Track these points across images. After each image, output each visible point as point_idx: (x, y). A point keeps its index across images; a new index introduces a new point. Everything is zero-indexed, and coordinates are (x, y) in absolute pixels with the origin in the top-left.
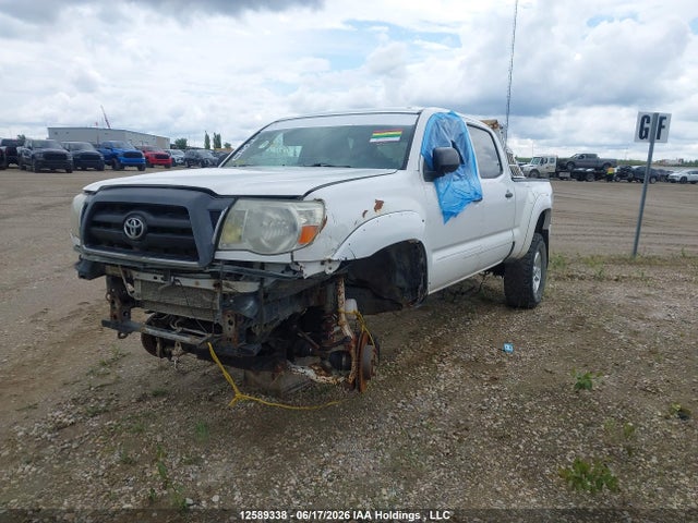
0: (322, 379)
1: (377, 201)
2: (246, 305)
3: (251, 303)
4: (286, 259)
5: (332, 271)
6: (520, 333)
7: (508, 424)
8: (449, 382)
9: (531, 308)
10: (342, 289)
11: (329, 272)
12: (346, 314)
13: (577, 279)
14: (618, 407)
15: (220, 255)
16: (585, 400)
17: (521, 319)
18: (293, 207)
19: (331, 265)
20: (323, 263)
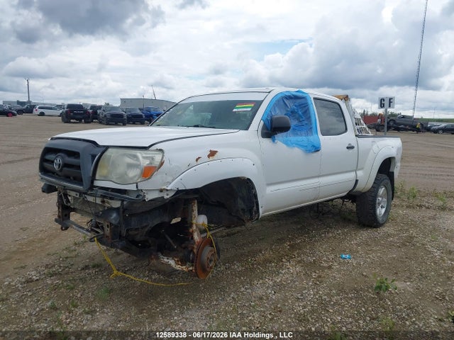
0: (178, 267)
1: (211, 151)
2: (111, 216)
3: (114, 215)
4: (133, 187)
5: (168, 197)
6: (358, 245)
7: (313, 311)
8: (287, 276)
9: (374, 227)
10: (195, 208)
11: (166, 197)
12: (196, 225)
13: (424, 208)
14: (405, 307)
15: (97, 183)
16: (381, 299)
17: (365, 234)
18: (139, 154)
19: (168, 192)
20: (161, 191)
